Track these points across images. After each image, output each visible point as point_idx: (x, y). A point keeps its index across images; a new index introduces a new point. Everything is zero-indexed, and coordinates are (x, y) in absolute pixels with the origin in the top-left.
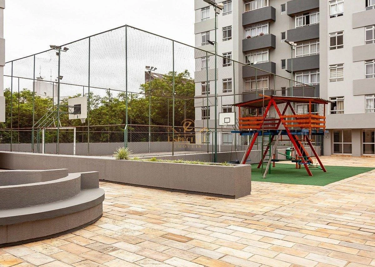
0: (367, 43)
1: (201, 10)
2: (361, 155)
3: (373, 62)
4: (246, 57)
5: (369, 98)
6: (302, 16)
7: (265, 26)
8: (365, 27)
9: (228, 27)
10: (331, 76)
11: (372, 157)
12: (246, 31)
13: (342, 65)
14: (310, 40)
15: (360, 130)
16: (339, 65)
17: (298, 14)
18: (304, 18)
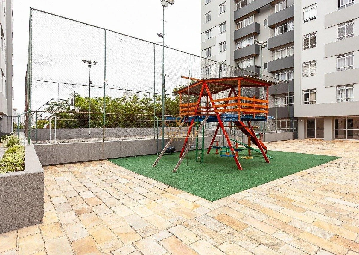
0: (339, 39)
1: (205, 33)
2: (333, 139)
3: (345, 56)
4: (237, 64)
5: (341, 88)
6: (281, 26)
7: (251, 39)
8: (337, 25)
9: (223, 42)
10: (304, 72)
11: (343, 141)
12: (237, 44)
13: (315, 61)
14: (287, 44)
15: (332, 117)
16: (311, 62)
17: (277, 25)
18: (282, 27)
